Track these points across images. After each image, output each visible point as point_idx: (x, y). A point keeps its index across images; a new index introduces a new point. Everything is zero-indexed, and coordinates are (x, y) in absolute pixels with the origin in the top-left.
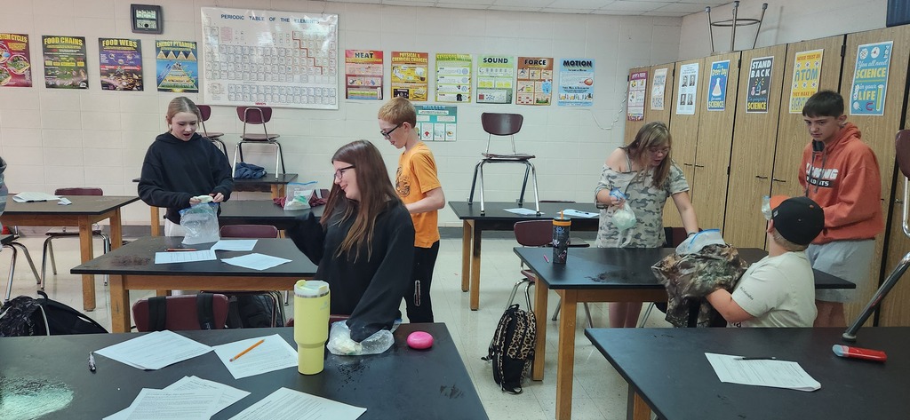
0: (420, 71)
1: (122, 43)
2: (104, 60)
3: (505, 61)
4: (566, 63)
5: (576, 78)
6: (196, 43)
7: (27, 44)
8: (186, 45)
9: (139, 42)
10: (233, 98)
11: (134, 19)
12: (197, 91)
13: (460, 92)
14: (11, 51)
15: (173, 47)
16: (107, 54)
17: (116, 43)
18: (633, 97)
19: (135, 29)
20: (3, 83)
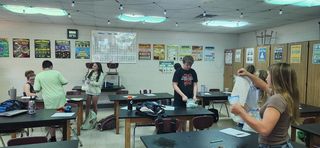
0: (162, 50)
1: (64, 42)
2: (57, 48)
3: (188, 47)
4: (206, 48)
5: (209, 52)
6: (89, 42)
7: (29, 43)
8: (86, 43)
9: (69, 42)
10: (102, 60)
11: (68, 34)
12: (89, 58)
13: (175, 57)
14: (22, 45)
15: (81, 43)
16: (58, 46)
17: (61, 42)
18: (227, 58)
19: (68, 38)
20: (19, 56)
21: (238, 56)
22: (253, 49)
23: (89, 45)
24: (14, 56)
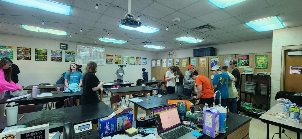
0: (120, 59)
2: (52, 55)
3: (134, 57)
4: (143, 58)
5: (144, 61)
6: (75, 52)
7: (31, 50)
8: (73, 52)
9: (61, 51)
10: (83, 63)
11: (61, 46)
13: (127, 62)
14: (25, 52)
15: (70, 52)
16: (53, 53)
17: (56, 51)
18: (153, 64)
19: (61, 49)
20: (22, 59)
21: (159, 63)
22: (166, 60)
23: (75, 54)
24: (18, 59)
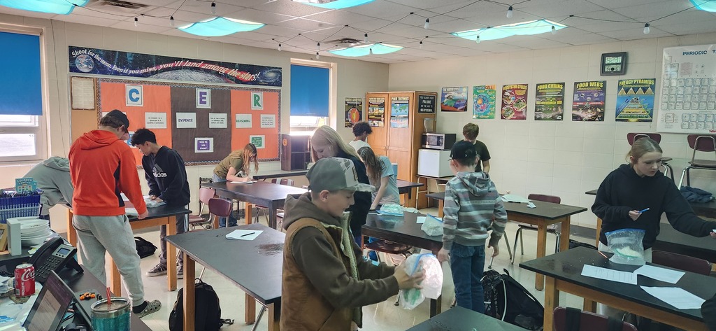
1: (591, 84)
2: (577, 98)
6: (655, 79)
7: (527, 90)
8: (646, 82)
9: (604, 83)
10: (687, 126)
11: (603, 65)
12: (651, 121)
15: (633, 84)
16: (579, 94)
17: (587, 85)
19: (603, 72)
20: (509, 118)
23: (653, 87)
24: (502, 118)
